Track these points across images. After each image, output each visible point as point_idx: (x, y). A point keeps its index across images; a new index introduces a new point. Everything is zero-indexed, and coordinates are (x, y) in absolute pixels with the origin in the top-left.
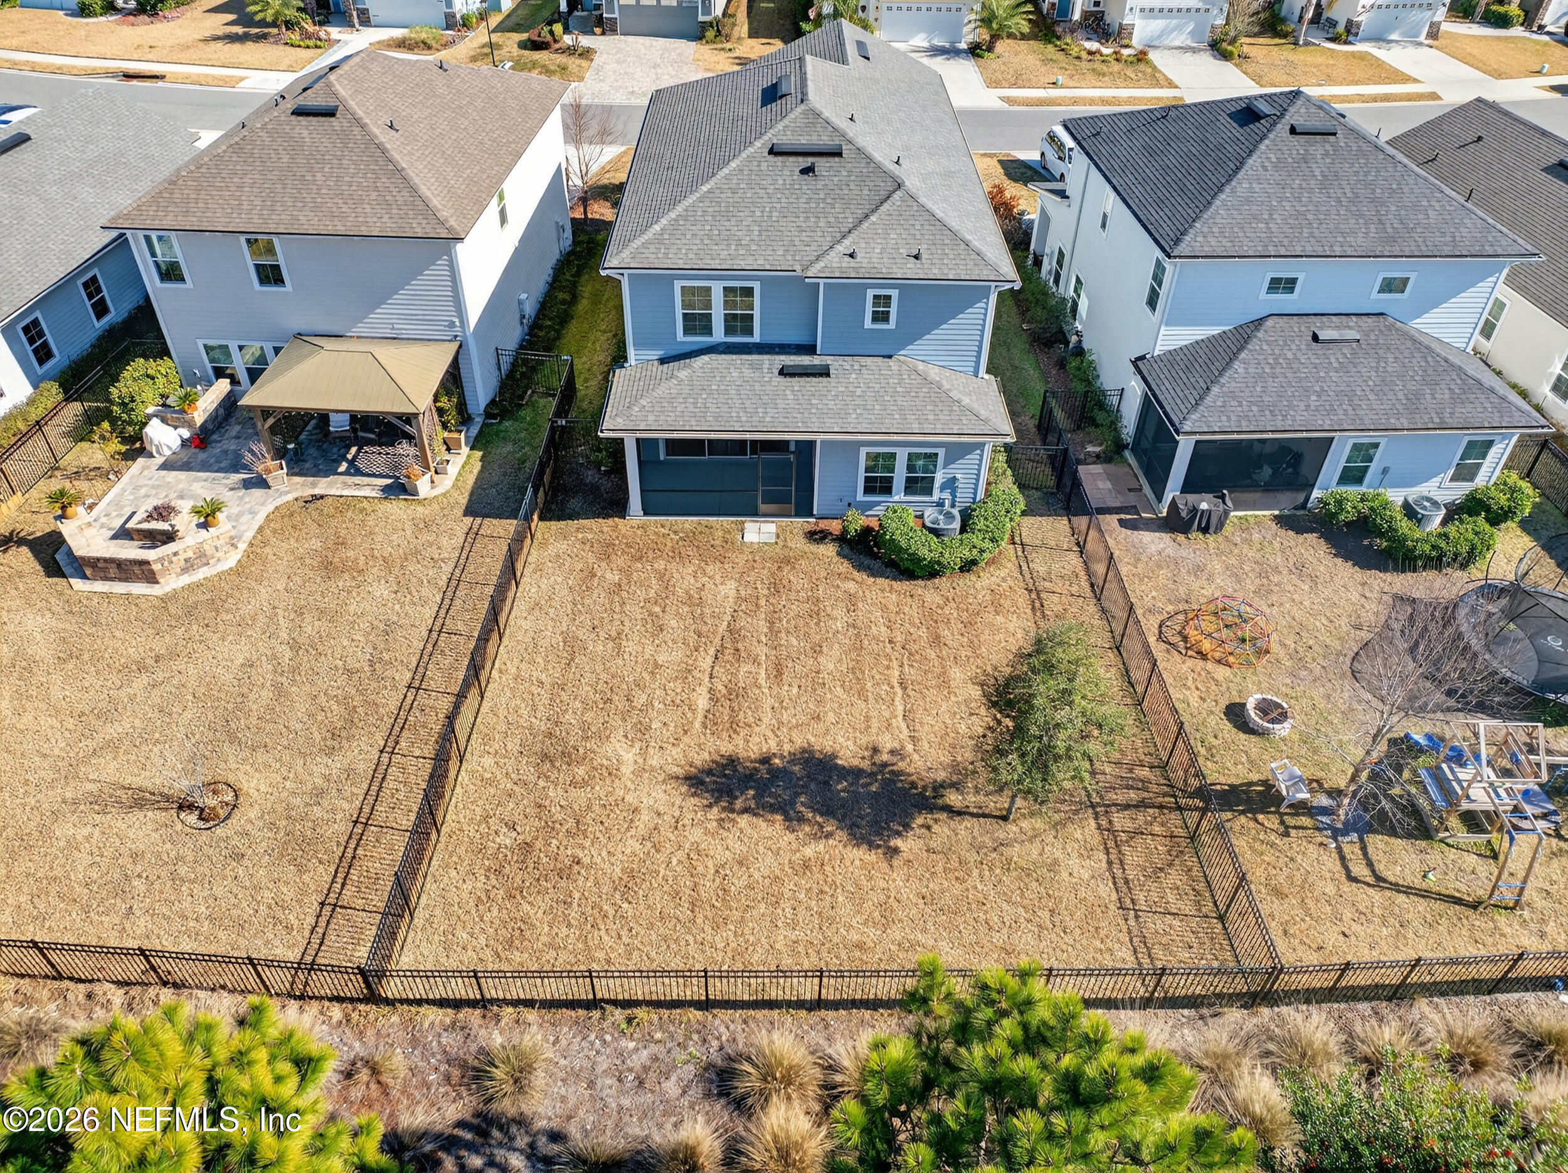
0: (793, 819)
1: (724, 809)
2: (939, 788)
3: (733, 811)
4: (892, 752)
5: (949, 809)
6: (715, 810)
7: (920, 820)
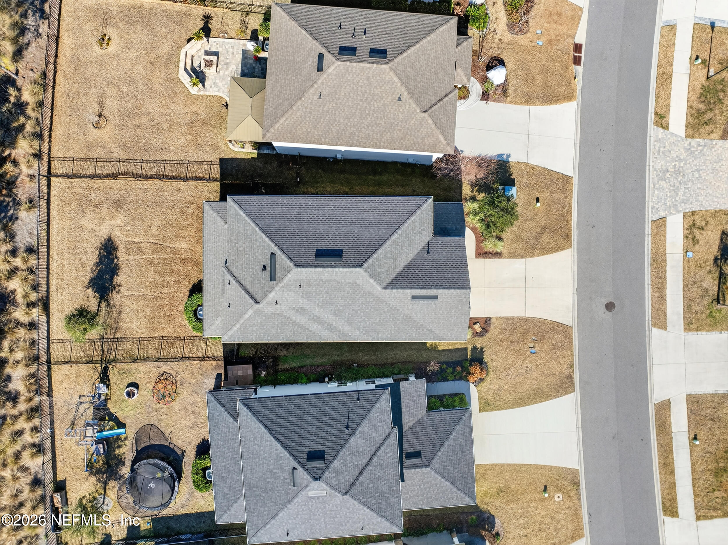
0: (97, 264)
1: (100, 247)
2: (108, 301)
3: (100, 249)
4: (119, 290)
5: (100, 302)
6: (100, 246)
7: (97, 295)
